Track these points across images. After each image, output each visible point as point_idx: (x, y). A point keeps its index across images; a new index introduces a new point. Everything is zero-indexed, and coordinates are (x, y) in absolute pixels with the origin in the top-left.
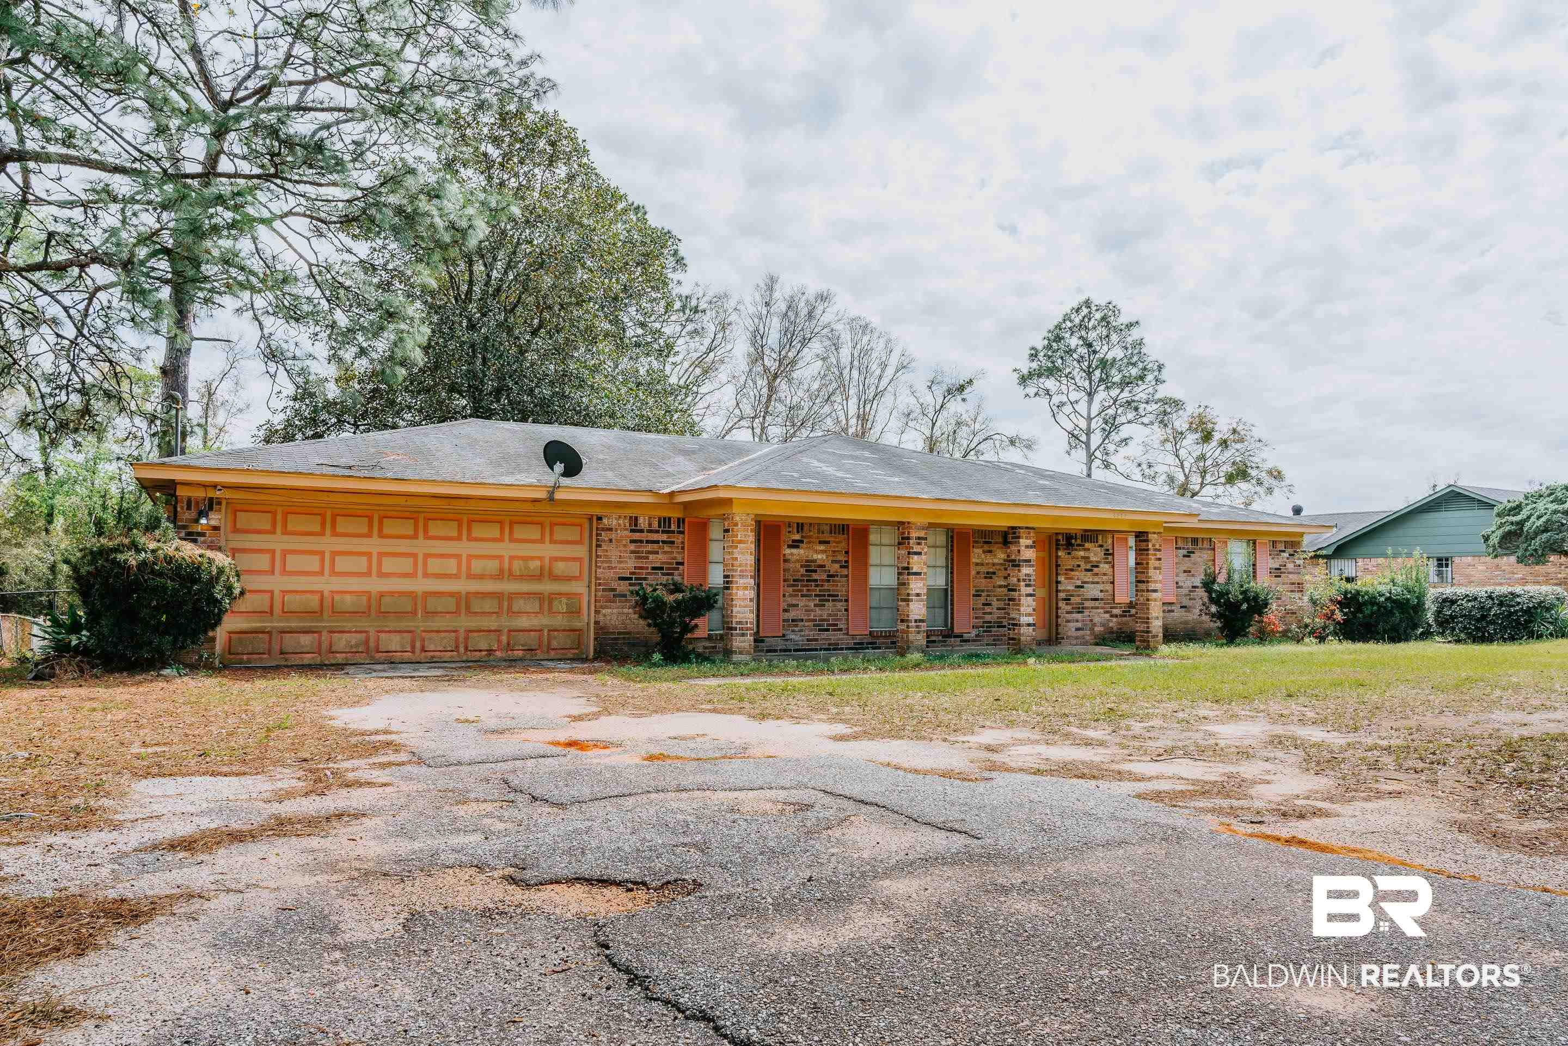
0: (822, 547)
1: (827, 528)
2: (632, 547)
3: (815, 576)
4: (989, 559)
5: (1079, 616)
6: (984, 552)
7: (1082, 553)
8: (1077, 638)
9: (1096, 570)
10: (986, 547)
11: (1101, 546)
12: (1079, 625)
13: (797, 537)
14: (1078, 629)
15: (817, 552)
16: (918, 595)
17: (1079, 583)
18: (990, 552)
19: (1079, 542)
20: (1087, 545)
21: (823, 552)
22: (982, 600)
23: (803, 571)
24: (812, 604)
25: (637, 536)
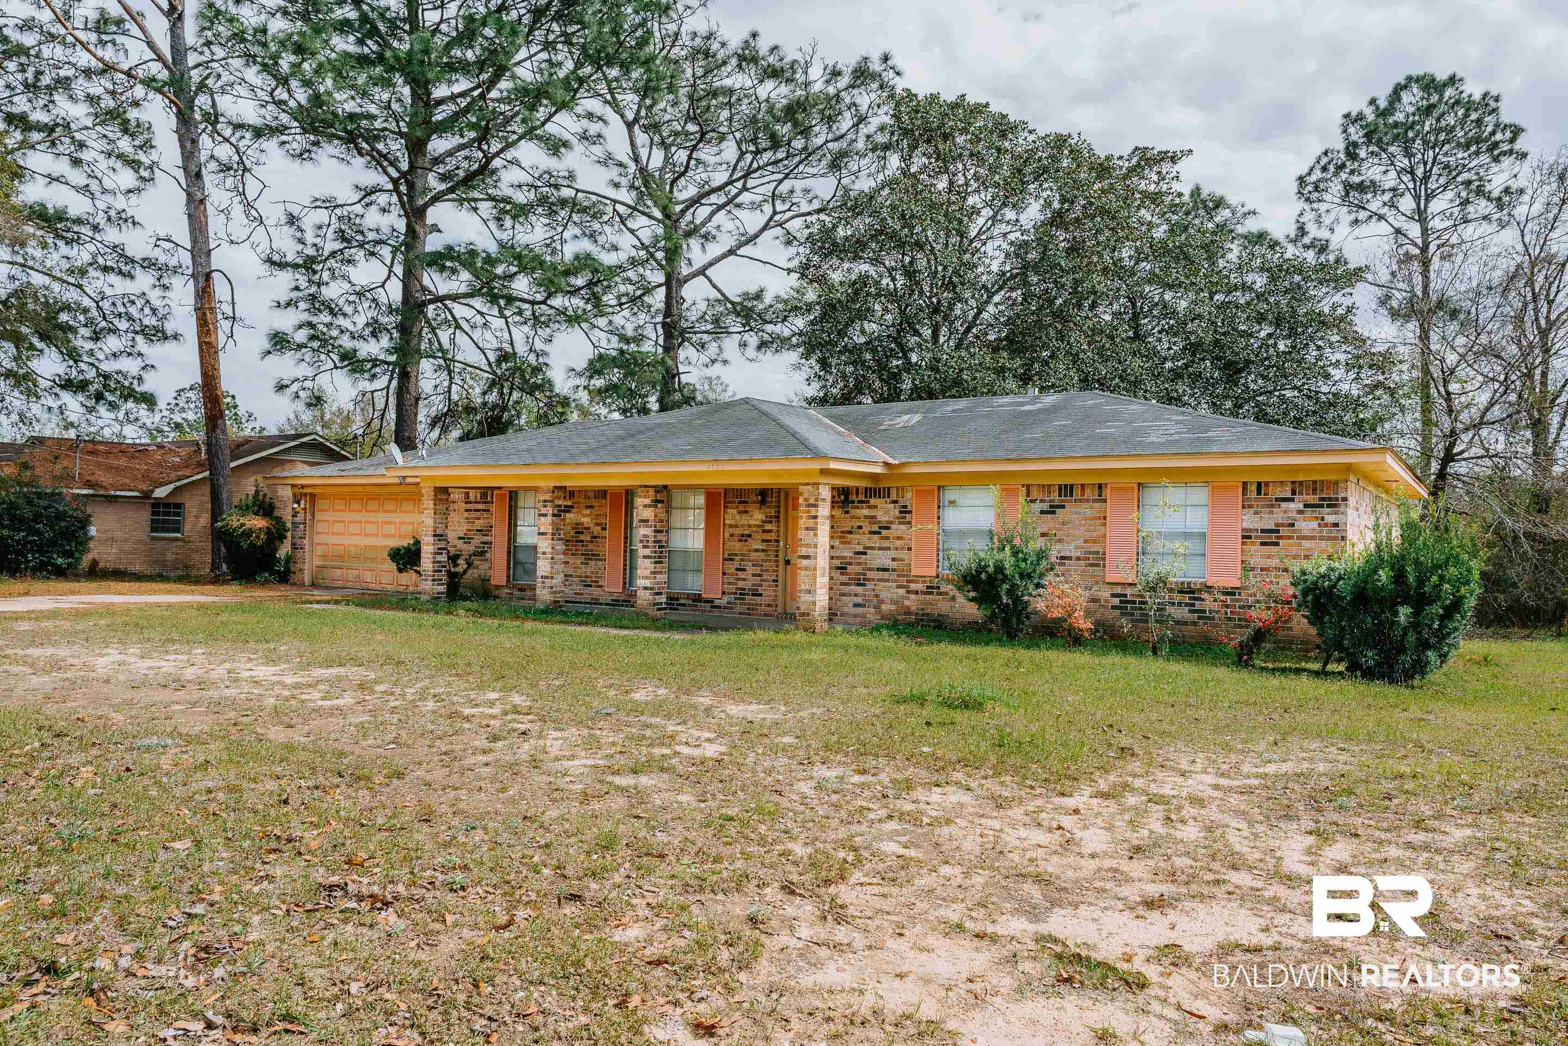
0: (588, 512)
1: (592, 494)
2: (466, 515)
3: (582, 537)
4: (744, 520)
5: (859, 589)
6: (739, 513)
7: (866, 512)
8: (855, 616)
9: (884, 532)
10: (741, 508)
11: (895, 502)
12: (859, 600)
13: (570, 503)
14: (855, 605)
15: (584, 516)
16: (544, 553)
17: (860, 548)
18: (746, 512)
19: (861, 497)
20: (873, 501)
21: (587, 515)
22: (736, 564)
23: (572, 532)
24: (579, 562)
25: (469, 506)
